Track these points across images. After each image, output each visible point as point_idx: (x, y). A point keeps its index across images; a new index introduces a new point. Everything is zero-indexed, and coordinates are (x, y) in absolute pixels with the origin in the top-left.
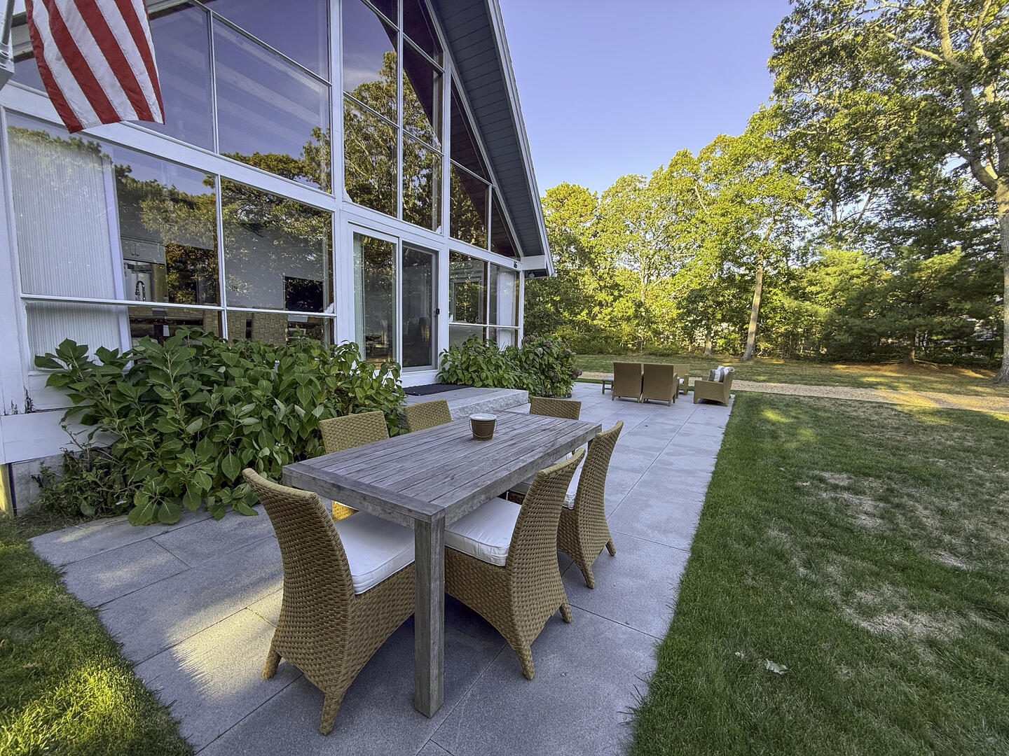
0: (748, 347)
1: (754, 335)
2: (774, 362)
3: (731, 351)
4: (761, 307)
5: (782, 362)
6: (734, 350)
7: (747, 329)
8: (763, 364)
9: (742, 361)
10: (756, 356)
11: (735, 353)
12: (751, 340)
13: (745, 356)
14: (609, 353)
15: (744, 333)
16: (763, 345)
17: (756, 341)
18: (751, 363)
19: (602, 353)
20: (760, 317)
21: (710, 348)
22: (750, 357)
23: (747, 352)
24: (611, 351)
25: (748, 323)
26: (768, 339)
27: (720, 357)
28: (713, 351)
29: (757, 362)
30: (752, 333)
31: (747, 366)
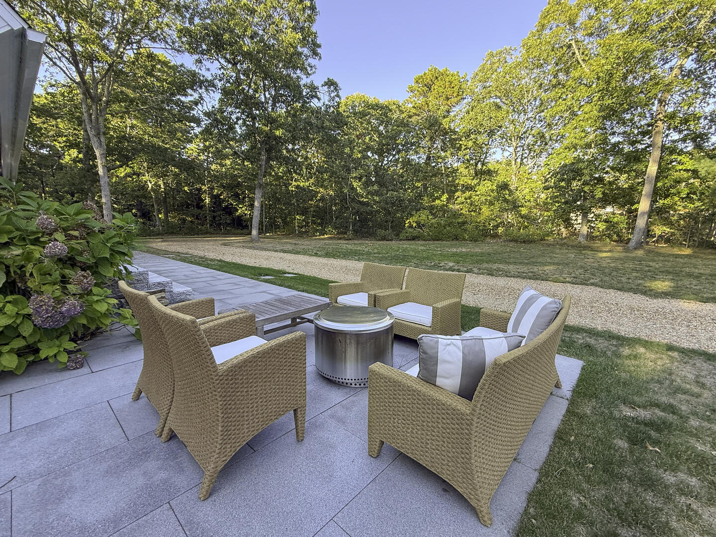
0: (637, 230)
1: (646, 217)
2: (676, 251)
3: (615, 237)
4: (657, 178)
5: (688, 251)
6: (618, 235)
7: (636, 210)
8: (659, 254)
9: (627, 250)
10: (647, 243)
11: (621, 240)
12: (641, 222)
13: (632, 244)
14: (464, 239)
15: (632, 215)
16: (659, 230)
17: (648, 225)
18: (640, 253)
19: (457, 239)
20: (656, 194)
21: (585, 232)
22: (639, 246)
23: (635, 238)
24: (467, 237)
25: (638, 202)
26: (667, 222)
27: (598, 244)
28: (590, 237)
29: (649, 251)
30: (643, 214)
31: (634, 259)
